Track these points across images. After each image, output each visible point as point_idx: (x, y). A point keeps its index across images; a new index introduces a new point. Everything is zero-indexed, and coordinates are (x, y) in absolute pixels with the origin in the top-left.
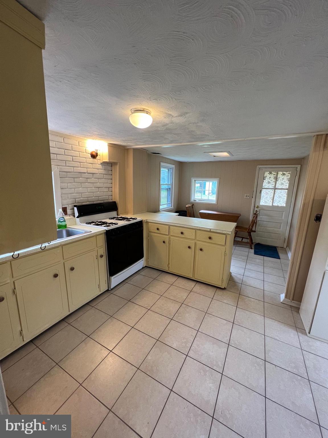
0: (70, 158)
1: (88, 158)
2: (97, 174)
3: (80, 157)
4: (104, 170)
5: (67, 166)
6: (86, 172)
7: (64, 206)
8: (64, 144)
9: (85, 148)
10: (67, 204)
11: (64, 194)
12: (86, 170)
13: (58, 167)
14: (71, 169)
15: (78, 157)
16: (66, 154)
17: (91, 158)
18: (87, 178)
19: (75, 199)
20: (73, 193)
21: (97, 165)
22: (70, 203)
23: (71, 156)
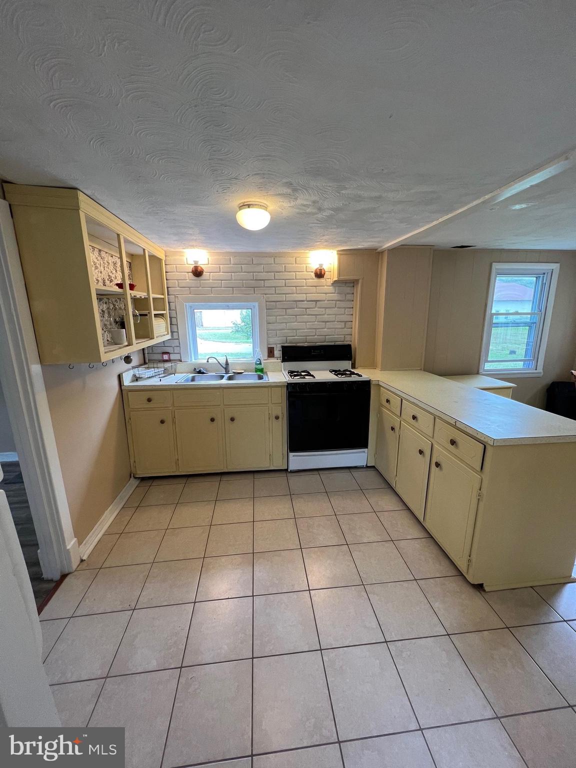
0: (282, 283)
1: (308, 279)
2: (324, 301)
3: (296, 279)
4: (338, 293)
5: (277, 294)
6: (305, 300)
7: (270, 346)
8: (275, 265)
9: (305, 265)
10: (275, 344)
11: (271, 330)
12: (305, 297)
13: (264, 296)
14: (283, 298)
15: (294, 279)
16: (276, 277)
17: (314, 278)
18: (306, 309)
19: (287, 337)
20: (284, 329)
21: (326, 287)
22: (279, 342)
23: (283, 279)
